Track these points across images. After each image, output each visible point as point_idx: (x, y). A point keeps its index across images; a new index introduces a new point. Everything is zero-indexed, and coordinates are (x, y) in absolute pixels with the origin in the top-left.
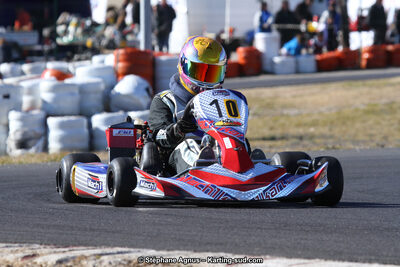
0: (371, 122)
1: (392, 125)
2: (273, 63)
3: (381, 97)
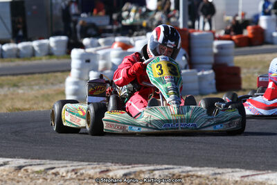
2: (272, 37)
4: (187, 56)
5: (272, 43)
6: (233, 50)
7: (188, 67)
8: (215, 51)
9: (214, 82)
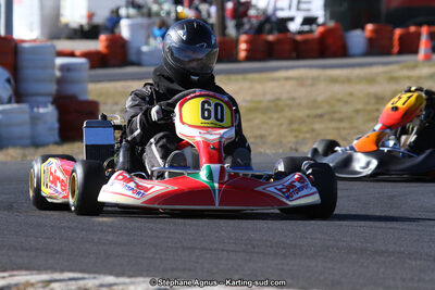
0: (257, 121)
1: (281, 125)
3: (265, 94)
4: (12, 81)
5: (138, 64)
6: (86, 73)
7: (13, 100)
8: (58, 74)
9: (56, 125)
